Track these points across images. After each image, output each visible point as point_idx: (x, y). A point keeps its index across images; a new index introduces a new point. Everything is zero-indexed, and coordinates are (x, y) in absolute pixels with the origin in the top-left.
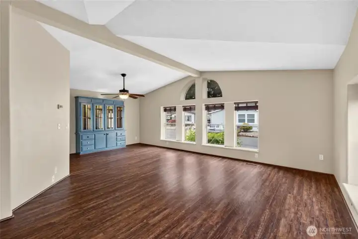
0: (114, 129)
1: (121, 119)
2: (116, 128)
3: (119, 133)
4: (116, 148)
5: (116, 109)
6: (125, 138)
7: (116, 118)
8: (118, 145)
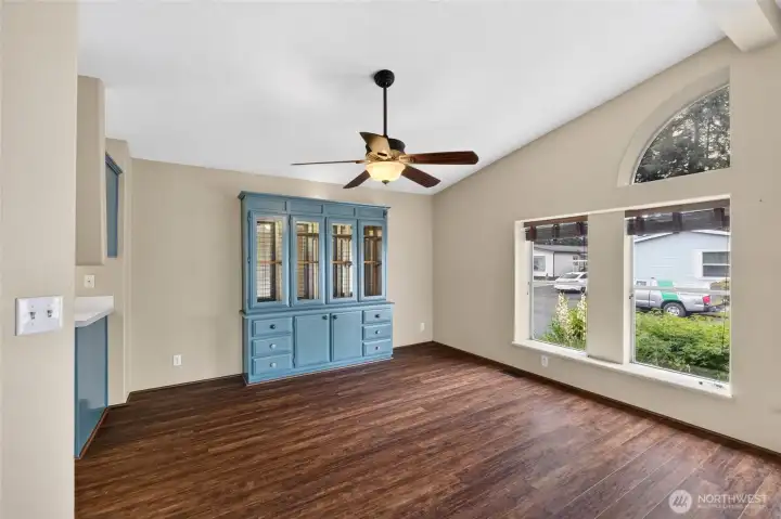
0: (355, 298)
1: (377, 265)
2: (363, 297)
3: (371, 311)
4: (360, 361)
5: (362, 236)
6: (390, 329)
7: (362, 263)
8: (368, 351)
